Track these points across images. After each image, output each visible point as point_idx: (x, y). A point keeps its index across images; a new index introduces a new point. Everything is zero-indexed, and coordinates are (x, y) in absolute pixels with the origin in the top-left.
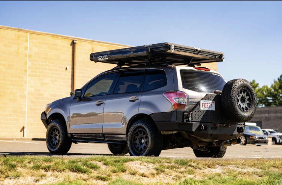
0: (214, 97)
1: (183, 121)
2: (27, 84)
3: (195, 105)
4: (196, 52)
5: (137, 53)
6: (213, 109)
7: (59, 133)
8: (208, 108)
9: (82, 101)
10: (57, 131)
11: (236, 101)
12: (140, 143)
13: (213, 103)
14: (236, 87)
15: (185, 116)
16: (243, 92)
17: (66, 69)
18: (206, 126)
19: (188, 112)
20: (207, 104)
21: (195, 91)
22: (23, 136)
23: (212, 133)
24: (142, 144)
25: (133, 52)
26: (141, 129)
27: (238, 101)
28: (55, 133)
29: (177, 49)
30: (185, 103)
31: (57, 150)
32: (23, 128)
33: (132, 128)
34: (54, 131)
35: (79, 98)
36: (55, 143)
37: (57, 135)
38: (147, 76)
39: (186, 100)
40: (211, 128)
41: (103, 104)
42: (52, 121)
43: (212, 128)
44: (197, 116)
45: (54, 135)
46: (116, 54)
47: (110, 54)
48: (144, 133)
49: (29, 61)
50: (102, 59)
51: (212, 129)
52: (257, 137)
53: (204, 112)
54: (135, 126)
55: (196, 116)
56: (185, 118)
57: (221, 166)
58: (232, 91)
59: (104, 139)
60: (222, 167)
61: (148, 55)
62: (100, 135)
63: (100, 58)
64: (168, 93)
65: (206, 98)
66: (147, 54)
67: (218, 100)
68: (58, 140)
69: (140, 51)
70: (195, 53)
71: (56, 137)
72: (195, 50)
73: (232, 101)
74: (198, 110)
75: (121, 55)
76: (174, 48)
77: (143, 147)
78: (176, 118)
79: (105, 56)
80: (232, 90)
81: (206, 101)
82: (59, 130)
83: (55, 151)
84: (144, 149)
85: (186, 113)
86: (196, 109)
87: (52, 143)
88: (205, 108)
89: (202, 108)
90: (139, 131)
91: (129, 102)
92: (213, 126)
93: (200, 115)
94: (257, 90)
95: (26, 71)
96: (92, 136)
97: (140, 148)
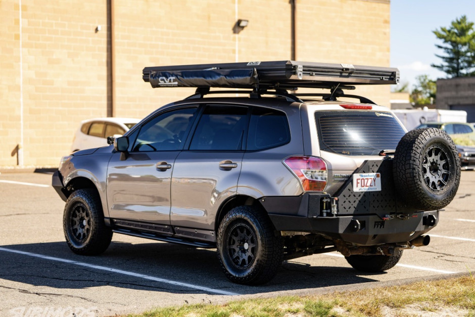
0: (379, 166)
1: (321, 214)
2: (21, 64)
3: (343, 183)
4: (346, 73)
5: (233, 78)
6: (378, 188)
7: (87, 215)
8: (367, 188)
9: (131, 158)
10: (83, 212)
11: (421, 173)
12: (240, 249)
13: (378, 176)
14: (421, 146)
15: (325, 204)
16: (433, 154)
17: (97, 30)
18: (365, 222)
19: (330, 198)
20: (366, 181)
21: (343, 154)
22: (18, 164)
23: (375, 234)
24: (244, 251)
25: (225, 76)
26: (244, 225)
27: (425, 171)
28: (80, 215)
29: (309, 72)
30: (325, 179)
31: (84, 248)
32: (17, 148)
33: (226, 220)
34: (79, 212)
35: (124, 154)
36: (80, 234)
37: (84, 219)
38: (252, 116)
39: (325, 174)
40: (374, 223)
41: (171, 169)
42: (73, 189)
43: (376, 224)
44: (347, 205)
45: (78, 218)
46: (192, 77)
47: (180, 74)
48: (248, 233)
49: (22, 18)
50: (165, 82)
51: (376, 226)
52: (466, 154)
53: (360, 195)
54: (231, 217)
55: (345, 205)
56: (324, 208)
57: (392, 307)
58: (412, 155)
59: (173, 234)
60: (394, 309)
61: (253, 84)
62: (166, 227)
63: (163, 82)
64: (292, 159)
65: (365, 168)
66: (250, 82)
67: (387, 170)
68: (86, 228)
69: (238, 75)
70: (344, 74)
71: (82, 222)
72: (343, 69)
73: (413, 173)
74: (350, 193)
75: (203, 78)
76: (303, 70)
77: (246, 258)
78: (308, 210)
79: (172, 78)
80: (414, 152)
81: (364, 174)
82: (87, 211)
83: (81, 249)
84: (248, 263)
85: (326, 199)
86: (345, 191)
87: (75, 234)
88: (362, 188)
89: (356, 189)
90: (239, 227)
91: (219, 170)
92: (378, 220)
93: (352, 203)
94: (471, 36)
95: (17, 37)
96: (151, 227)
97: (241, 259)
